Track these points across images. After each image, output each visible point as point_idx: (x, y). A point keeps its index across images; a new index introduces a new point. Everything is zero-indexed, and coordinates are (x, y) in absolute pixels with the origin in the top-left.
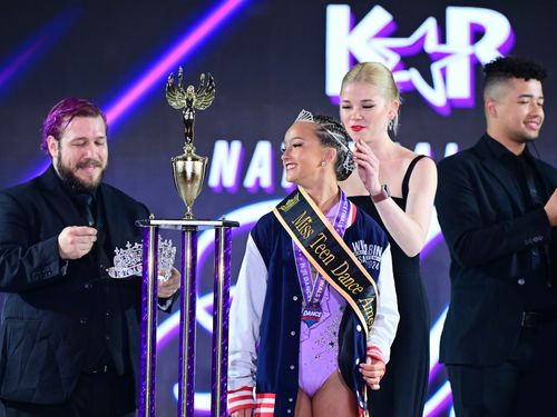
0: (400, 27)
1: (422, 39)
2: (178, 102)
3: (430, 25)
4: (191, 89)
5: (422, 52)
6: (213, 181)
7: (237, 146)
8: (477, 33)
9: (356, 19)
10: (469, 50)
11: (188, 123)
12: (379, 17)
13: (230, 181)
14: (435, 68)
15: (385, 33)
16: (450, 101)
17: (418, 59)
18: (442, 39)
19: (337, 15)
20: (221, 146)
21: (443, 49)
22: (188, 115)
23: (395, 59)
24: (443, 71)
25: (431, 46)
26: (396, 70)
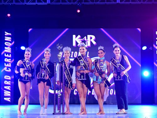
1: (85, 39)
3: (85, 37)
7: (62, 52)
8: (91, 38)
9: (76, 37)
10: (90, 40)
12: (79, 36)
13: (61, 57)
14: (86, 42)
15: (80, 38)
16: (88, 46)
17: (84, 41)
18: (87, 39)
19: (74, 36)
23: (81, 41)
24: (87, 43)
25: (85, 40)
26: (81, 43)
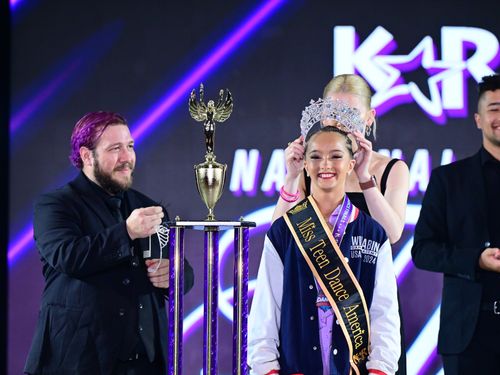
0: (400, 46)
1: (420, 56)
2: (199, 115)
3: (427, 43)
4: (211, 103)
5: (420, 67)
6: (234, 186)
7: (255, 154)
8: (469, 50)
9: (360, 38)
10: (462, 65)
11: (209, 134)
12: (381, 37)
13: (248, 186)
14: (432, 82)
15: (387, 51)
16: (446, 112)
17: (416, 74)
18: (438, 55)
19: (344, 35)
20: (240, 155)
21: (439, 64)
22: (209, 127)
23: (396, 74)
24: (439, 85)
25: (428, 62)
26: (397, 84)
